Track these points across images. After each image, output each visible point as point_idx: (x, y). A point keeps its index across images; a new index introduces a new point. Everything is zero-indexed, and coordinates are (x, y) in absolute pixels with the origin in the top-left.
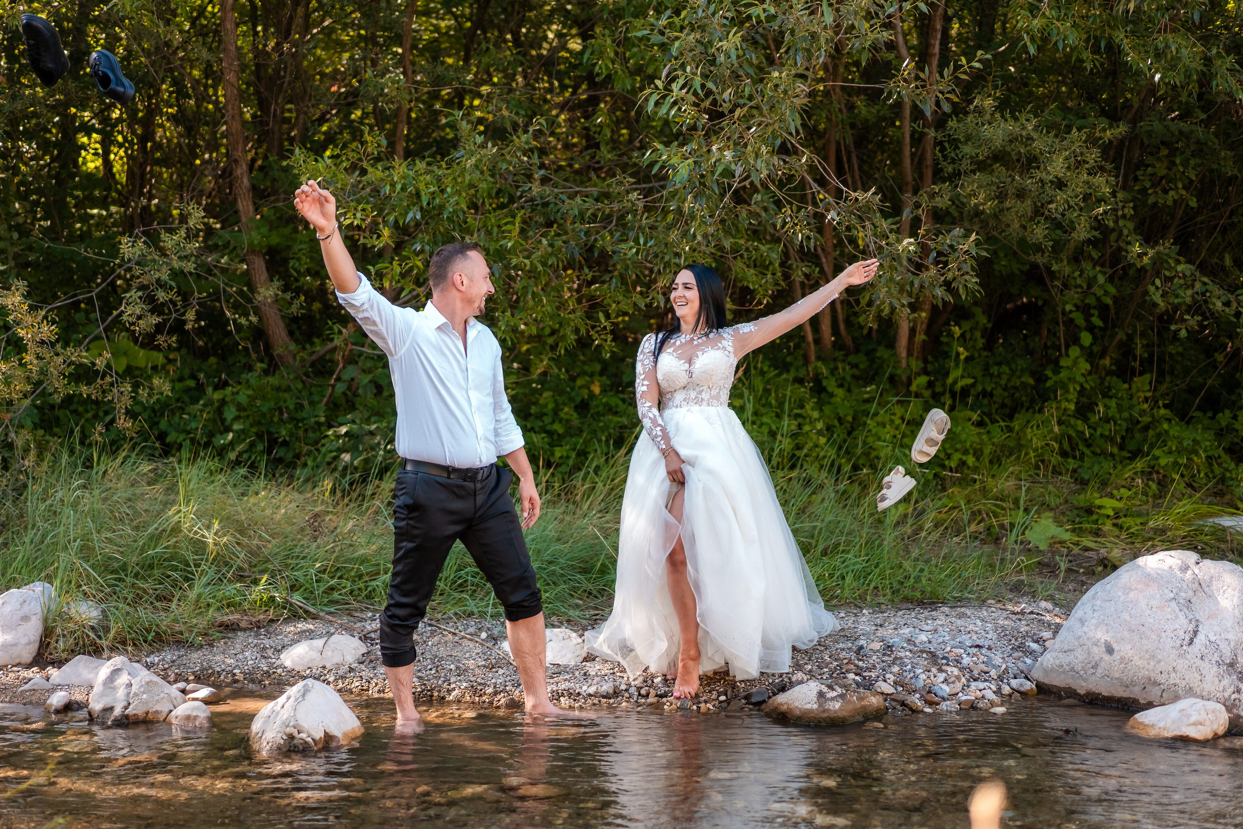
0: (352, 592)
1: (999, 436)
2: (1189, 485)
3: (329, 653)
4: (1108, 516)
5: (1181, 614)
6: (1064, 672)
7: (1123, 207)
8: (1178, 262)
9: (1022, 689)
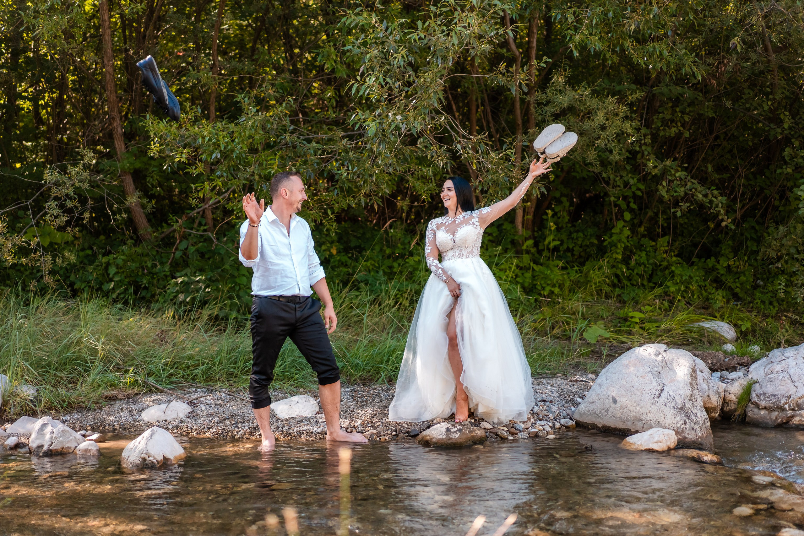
0: (183, 376)
1: (574, 276)
2: (688, 303)
3: (169, 412)
4: (637, 323)
5: (654, 381)
6: (591, 414)
7: (645, 138)
8: (677, 171)
9: (567, 425)
